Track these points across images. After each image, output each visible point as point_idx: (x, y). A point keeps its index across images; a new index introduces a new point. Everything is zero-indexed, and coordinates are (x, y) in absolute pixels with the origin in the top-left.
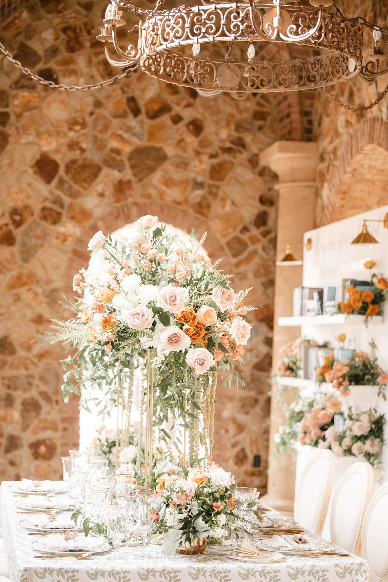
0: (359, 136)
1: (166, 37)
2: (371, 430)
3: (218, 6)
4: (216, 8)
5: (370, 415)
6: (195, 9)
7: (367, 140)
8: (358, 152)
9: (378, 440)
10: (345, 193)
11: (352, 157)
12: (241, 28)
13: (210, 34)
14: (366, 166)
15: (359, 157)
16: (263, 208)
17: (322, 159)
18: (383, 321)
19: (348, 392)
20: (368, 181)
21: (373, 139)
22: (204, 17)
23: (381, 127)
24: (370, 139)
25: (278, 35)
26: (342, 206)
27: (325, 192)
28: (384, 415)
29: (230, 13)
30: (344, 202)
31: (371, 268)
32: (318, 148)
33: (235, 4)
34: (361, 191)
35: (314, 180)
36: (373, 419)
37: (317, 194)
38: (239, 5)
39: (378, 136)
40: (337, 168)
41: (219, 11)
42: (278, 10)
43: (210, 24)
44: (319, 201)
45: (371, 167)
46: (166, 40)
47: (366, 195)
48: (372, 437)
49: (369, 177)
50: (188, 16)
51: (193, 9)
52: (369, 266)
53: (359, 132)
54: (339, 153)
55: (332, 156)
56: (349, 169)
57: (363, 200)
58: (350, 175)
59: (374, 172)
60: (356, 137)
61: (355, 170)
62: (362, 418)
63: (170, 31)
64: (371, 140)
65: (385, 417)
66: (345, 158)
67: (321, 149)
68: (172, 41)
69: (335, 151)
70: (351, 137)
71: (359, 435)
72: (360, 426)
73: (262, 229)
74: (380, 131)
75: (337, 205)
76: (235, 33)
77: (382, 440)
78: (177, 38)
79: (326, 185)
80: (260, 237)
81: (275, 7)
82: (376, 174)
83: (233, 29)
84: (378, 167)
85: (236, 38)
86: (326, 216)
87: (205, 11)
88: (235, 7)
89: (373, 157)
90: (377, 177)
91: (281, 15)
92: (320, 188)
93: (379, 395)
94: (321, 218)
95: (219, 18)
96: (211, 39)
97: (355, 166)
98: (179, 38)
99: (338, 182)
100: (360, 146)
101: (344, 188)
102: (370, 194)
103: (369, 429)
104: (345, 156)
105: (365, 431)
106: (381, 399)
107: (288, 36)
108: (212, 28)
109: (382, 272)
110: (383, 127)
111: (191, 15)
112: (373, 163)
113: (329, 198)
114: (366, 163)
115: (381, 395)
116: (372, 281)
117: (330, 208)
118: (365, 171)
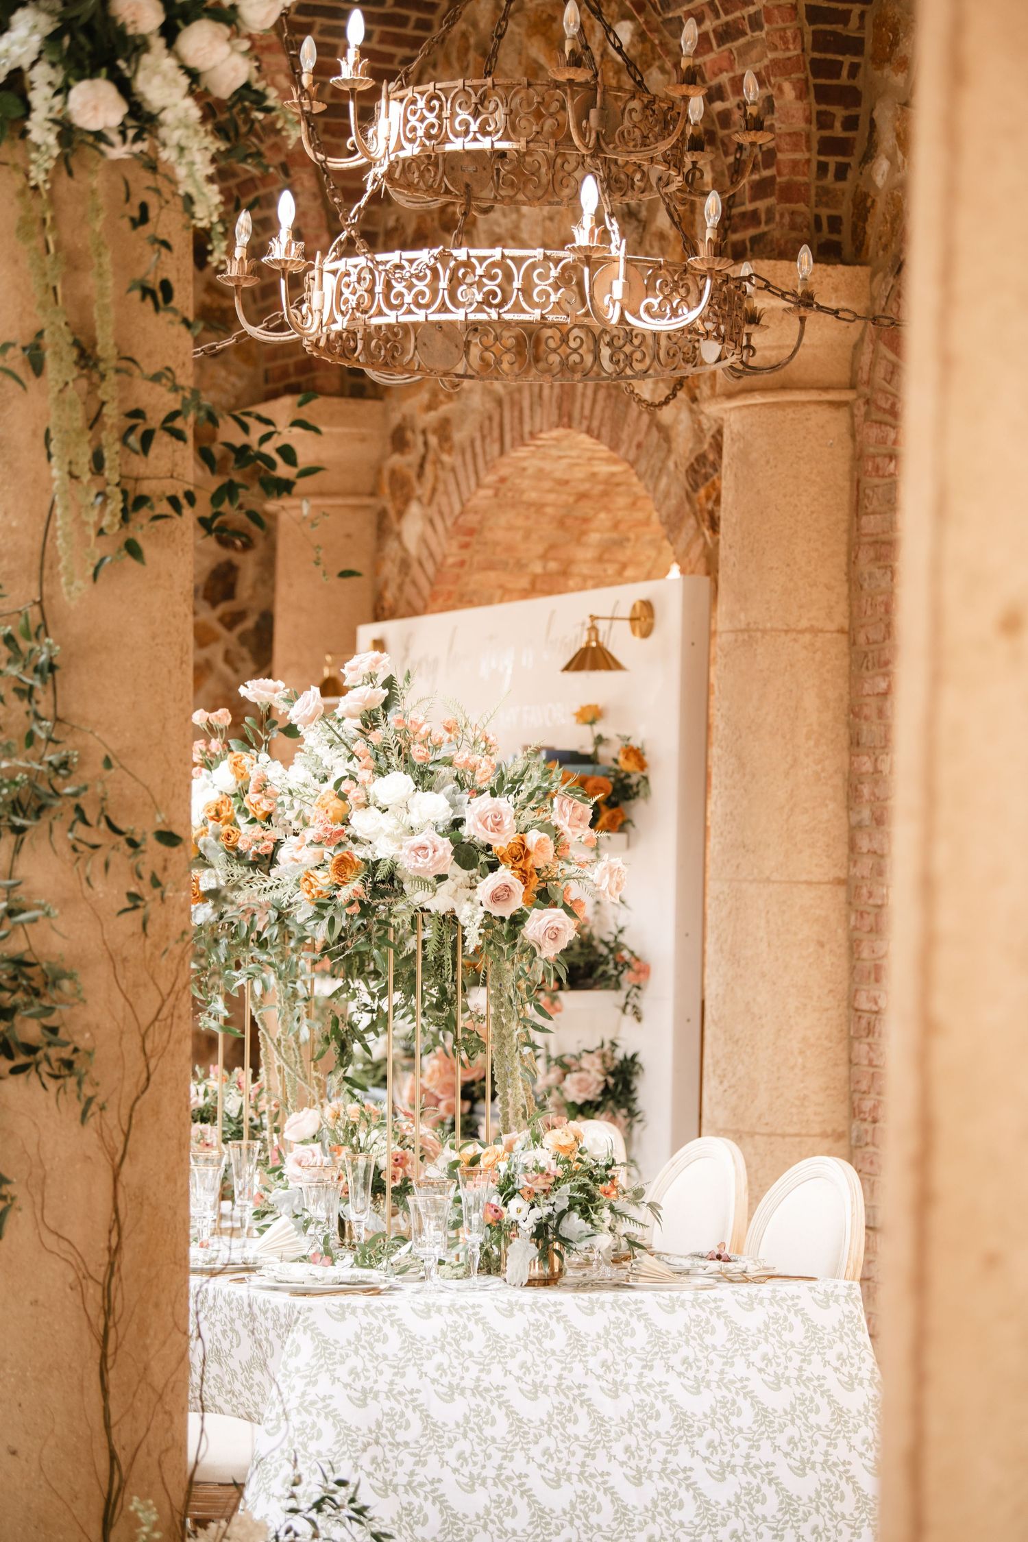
0: (526, 404)
1: (394, 302)
2: (606, 1091)
3: (507, 252)
4: (503, 256)
5: (603, 1056)
6: (461, 254)
7: (554, 418)
8: (521, 441)
9: (624, 1111)
10: (471, 532)
11: (502, 452)
12: (553, 298)
13: (490, 305)
14: (530, 471)
15: (522, 452)
16: (225, 554)
17: (399, 441)
18: (628, 846)
19: (557, 1004)
20: (530, 505)
21: (570, 417)
22: (480, 271)
23: (595, 392)
24: (560, 417)
25: (622, 314)
26: (462, 564)
27: (412, 527)
28: (634, 1056)
29: (533, 266)
30: (466, 554)
31: (592, 723)
32: (385, 414)
33: (541, 251)
34: (510, 528)
35: (372, 494)
36: (612, 1065)
37: (383, 528)
38: (548, 252)
39: (587, 412)
40: (453, 470)
41: (509, 262)
42: (621, 266)
43: (491, 285)
44: (392, 546)
45: (540, 475)
46: (392, 307)
47: (519, 536)
48: (611, 1104)
49: (533, 495)
50: (445, 267)
51: (455, 253)
52: (590, 718)
53: (526, 394)
54: (459, 436)
55: (433, 440)
56: (490, 479)
57: (510, 548)
58: (490, 492)
59: (547, 484)
60: (516, 404)
61: (503, 480)
62: (585, 1063)
63: (405, 291)
64: (565, 419)
65: (639, 1059)
66: (479, 450)
67: (396, 418)
68: (410, 312)
69: (444, 429)
70: (500, 403)
71: (579, 1101)
72: (580, 1081)
73: (223, 607)
74: (594, 401)
75: (450, 560)
76: (543, 306)
77: (632, 1114)
78: (419, 306)
79: (414, 509)
80: (220, 629)
81: (615, 260)
82: (550, 491)
83: (536, 299)
84: (558, 475)
85: (543, 317)
86: (414, 583)
87: (482, 259)
88: (541, 257)
89: (554, 452)
90: (551, 497)
91: (626, 278)
92: (392, 513)
93: (624, 1010)
94: (400, 588)
95: (509, 277)
96: (495, 316)
97: (504, 471)
98: (427, 306)
99: (457, 508)
100: (527, 428)
101: (471, 520)
102: (527, 536)
103: (602, 1087)
104: (478, 443)
105: (593, 1093)
106: (629, 1019)
107: (640, 318)
108: (495, 295)
109: (626, 732)
110: (602, 394)
111: (452, 264)
112: (547, 466)
113: (424, 540)
114: (532, 464)
115: (629, 1008)
116: (596, 753)
117: (430, 568)
118: (526, 483)
